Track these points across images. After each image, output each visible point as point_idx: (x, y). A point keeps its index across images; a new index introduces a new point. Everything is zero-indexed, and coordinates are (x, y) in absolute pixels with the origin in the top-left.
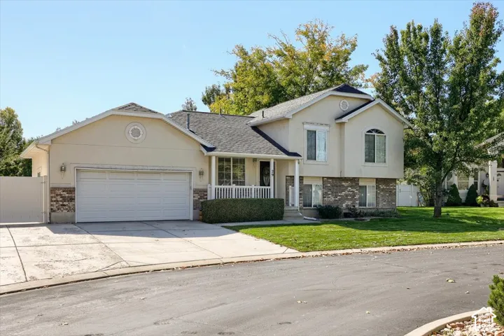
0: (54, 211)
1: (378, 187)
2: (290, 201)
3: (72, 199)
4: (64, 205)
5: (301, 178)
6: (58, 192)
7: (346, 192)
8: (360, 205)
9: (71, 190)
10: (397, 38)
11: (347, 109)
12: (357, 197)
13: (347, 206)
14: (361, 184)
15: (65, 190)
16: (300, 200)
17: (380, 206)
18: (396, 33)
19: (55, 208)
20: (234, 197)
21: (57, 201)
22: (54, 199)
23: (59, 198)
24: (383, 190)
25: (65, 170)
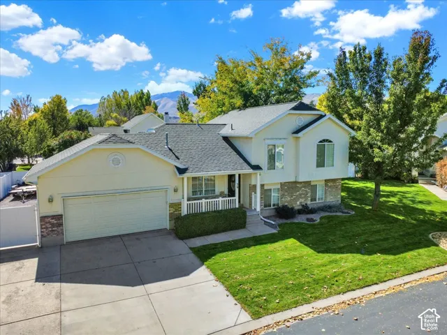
0: (45, 237)
1: (326, 185)
2: (253, 205)
3: (61, 225)
4: (54, 231)
5: (262, 186)
6: (47, 220)
7: (301, 192)
8: (311, 200)
9: (59, 217)
10: (345, 58)
11: (302, 124)
12: (309, 195)
13: (301, 203)
14: (312, 184)
15: (53, 217)
16: (261, 203)
17: (328, 200)
18: (344, 53)
19: (45, 234)
20: (204, 211)
21: (47, 228)
22: (43, 227)
23: (48, 225)
24: (330, 187)
25: (52, 201)
